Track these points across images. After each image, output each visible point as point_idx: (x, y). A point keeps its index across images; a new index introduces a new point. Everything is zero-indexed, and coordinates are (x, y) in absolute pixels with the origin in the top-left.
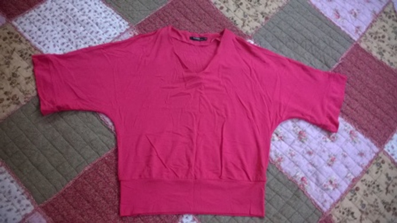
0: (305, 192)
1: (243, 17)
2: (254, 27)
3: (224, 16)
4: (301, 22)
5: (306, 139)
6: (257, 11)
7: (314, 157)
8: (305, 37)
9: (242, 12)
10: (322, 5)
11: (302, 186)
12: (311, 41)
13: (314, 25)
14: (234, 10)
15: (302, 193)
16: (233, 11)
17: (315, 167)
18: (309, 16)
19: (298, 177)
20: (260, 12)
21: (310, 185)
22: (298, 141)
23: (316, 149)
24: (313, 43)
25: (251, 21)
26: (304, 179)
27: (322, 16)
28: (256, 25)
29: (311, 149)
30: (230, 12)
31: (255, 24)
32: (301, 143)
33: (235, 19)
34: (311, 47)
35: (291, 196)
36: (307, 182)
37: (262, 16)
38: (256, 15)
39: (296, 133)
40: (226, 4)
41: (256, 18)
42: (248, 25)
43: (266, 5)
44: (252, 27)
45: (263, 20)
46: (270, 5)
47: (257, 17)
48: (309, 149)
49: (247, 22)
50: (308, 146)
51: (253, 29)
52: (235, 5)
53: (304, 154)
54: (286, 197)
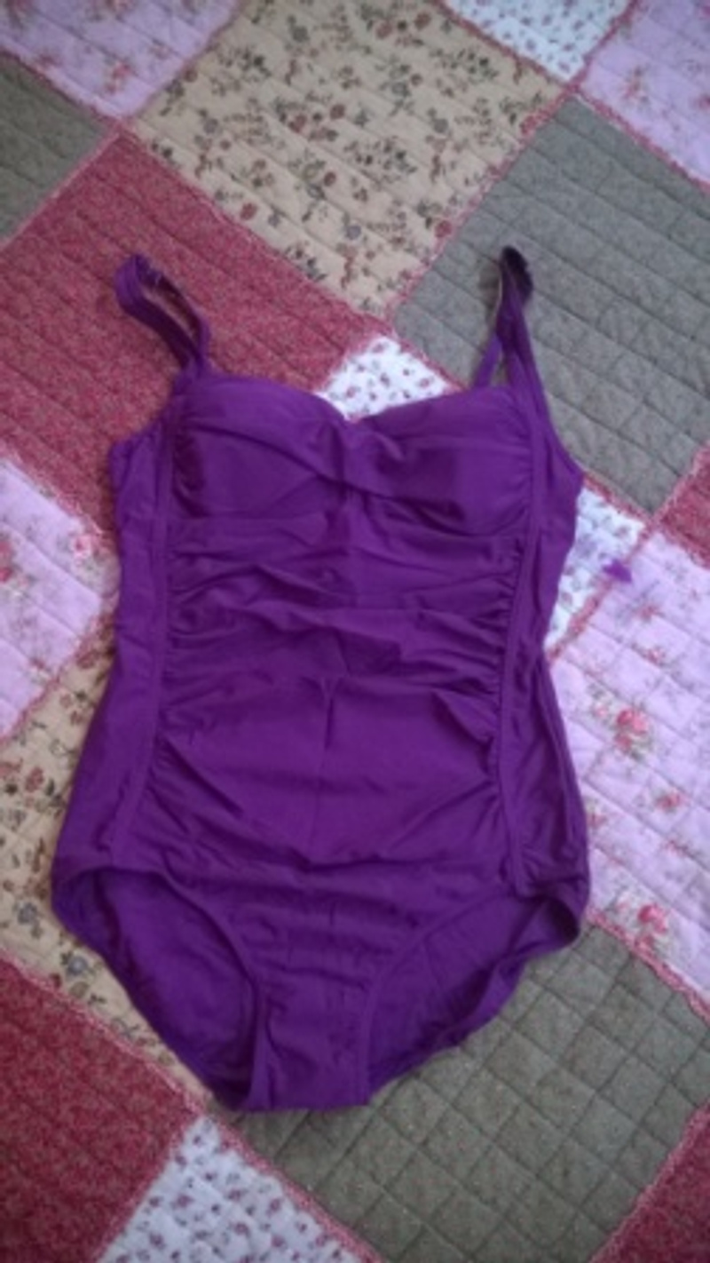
0: (659, 969)
1: (341, 239)
2: (395, 277)
3: (264, 247)
4: (591, 223)
5: (649, 744)
6: (398, 202)
7: (687, 815)
8: (613, 288)
9: (336, 215)
10: (677, 128)
11: (643, 946)
12: (637, 302)
13: (649, 225)
14: (304, 212)
15: (646, 973)
16: (298, 218)
17: (692, 857)
18: (622, 187)
19: (625, 912)
20: (415, 201)
21: (677, 933)
22: (618, 753)
23: (694, 782)
24: (648, 311)
25: (380, 247)
26: (653, 912)
27: (677, 182)
28: (401, 268)
29: (671, 783)
30: (285, 222)
31: (396, 262)
32: (628, 761)
33: (310, 252)
34: (643, 328)
35: (602, 993)
36: (666, 923)
37: (422, 221)
38: (397, 221)
39: (605, 723)
40: (266, 191)
41: (398, 234)
42: (366, 272)
43: (437, 168)
44: (383, 276)
45: (427, 238)
46: (453, 165)
47: (403, 226)
48: (661, 784)
49: (360, 259)
50: (657, 771)
51: (390, 285)
52: (303, 192)
53: (643, 811)
54: (586, 999)
